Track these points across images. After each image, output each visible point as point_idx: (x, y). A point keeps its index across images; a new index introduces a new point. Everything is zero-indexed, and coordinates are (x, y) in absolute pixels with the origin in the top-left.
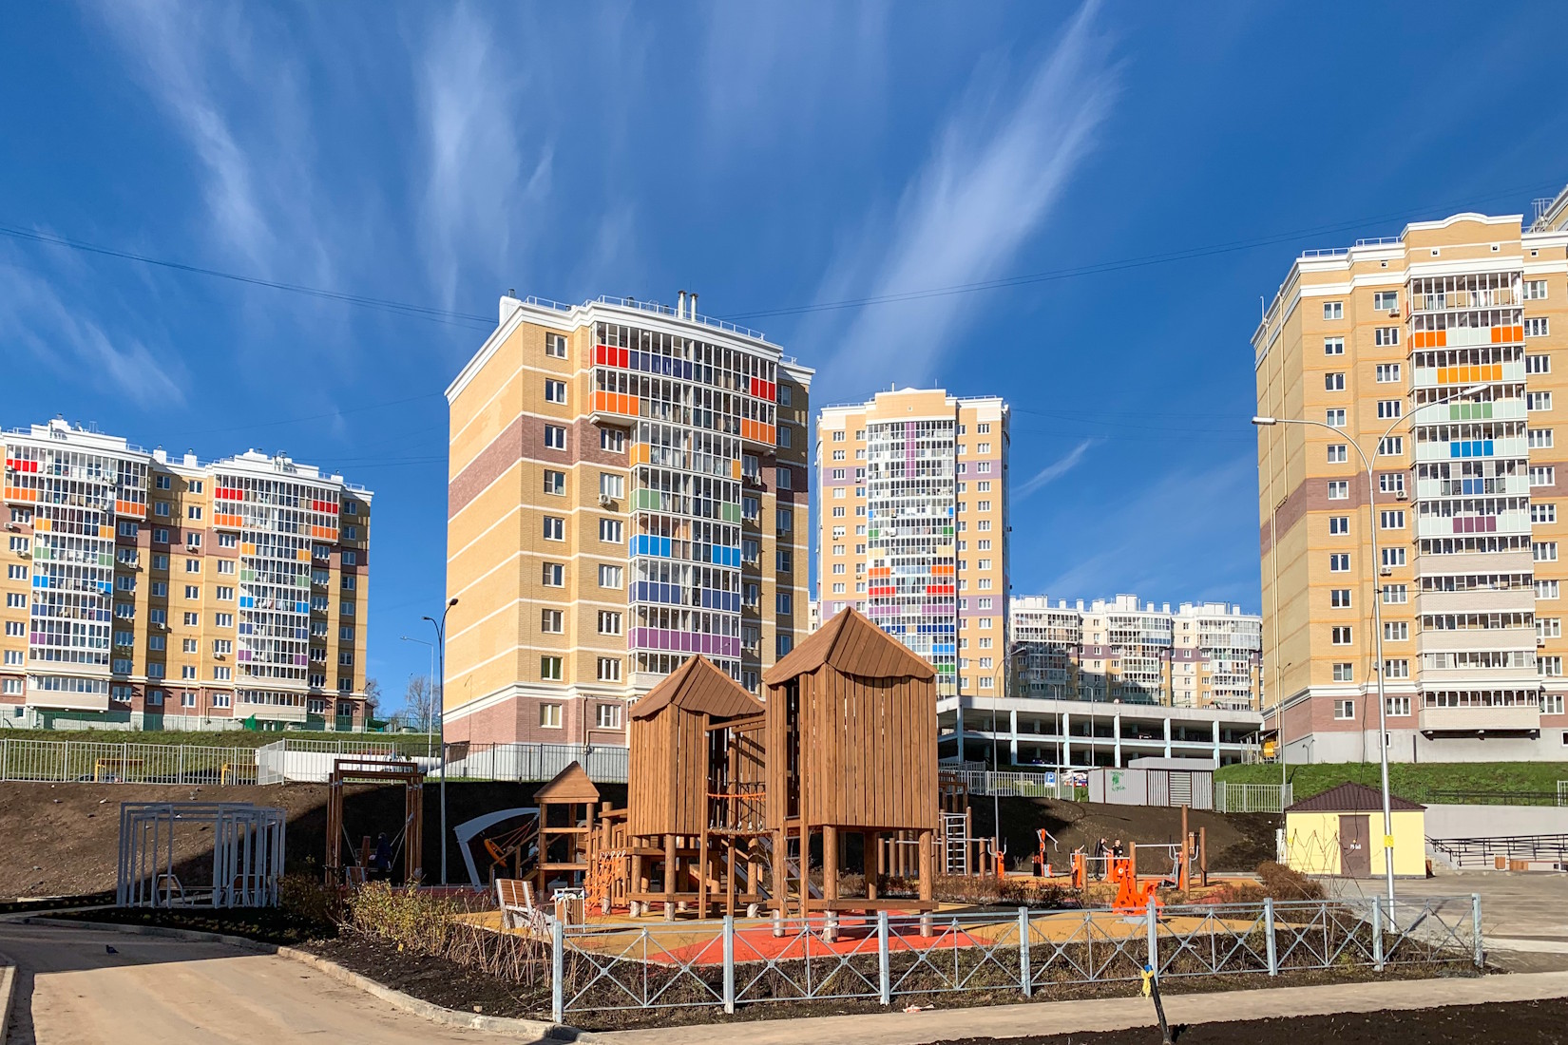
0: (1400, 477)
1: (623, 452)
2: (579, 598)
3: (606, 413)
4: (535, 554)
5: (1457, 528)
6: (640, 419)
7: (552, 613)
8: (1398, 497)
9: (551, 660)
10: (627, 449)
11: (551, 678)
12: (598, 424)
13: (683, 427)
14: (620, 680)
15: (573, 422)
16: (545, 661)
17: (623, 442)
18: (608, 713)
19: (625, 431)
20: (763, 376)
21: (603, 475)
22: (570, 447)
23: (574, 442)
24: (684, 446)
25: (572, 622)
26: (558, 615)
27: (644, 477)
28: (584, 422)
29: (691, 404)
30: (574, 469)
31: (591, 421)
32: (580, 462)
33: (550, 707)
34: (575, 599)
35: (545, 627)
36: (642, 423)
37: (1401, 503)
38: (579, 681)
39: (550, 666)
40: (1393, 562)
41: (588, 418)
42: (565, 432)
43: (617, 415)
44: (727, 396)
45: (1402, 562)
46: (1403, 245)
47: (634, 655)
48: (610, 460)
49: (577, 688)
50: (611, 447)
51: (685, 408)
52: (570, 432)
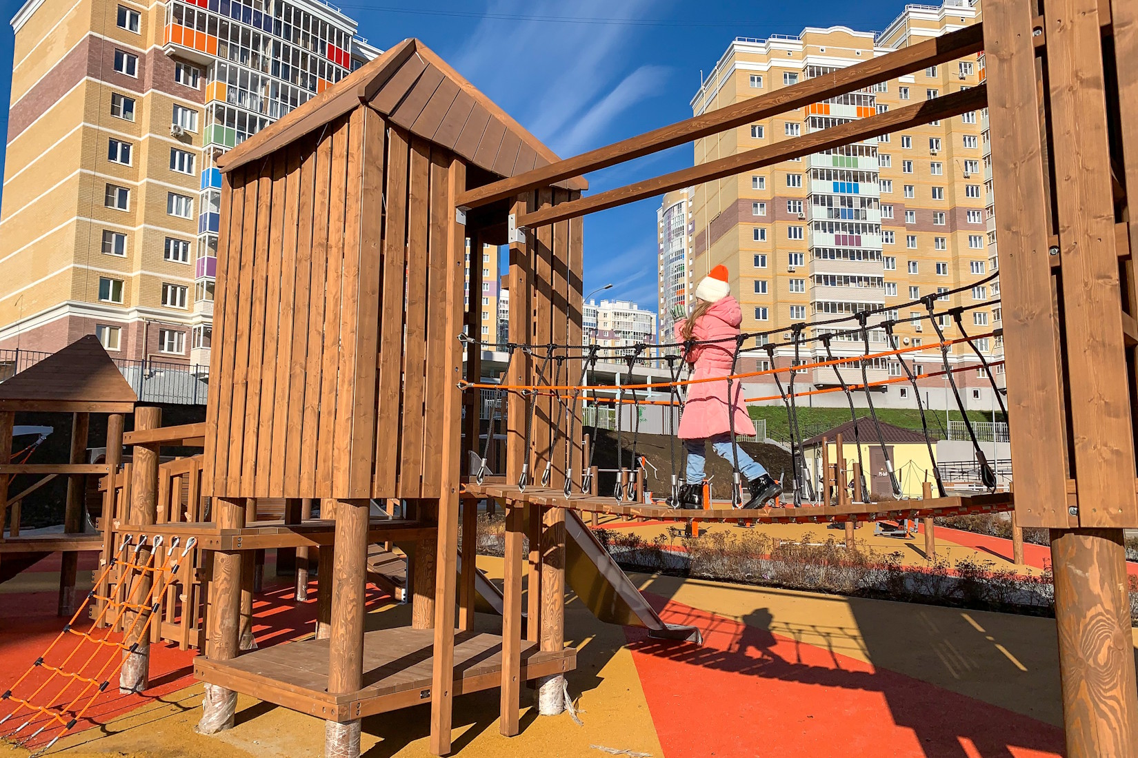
0: (800, 203)
1: (198, 88)
2: (145, 222)
3: (182, 46)
4: (98, 174)
5: (837, 243)
6: (218, 59)
7: (114, 235)
8: (799, 217)
9: (111, 282)
10: (203, 86)
11: (110, 300)
12: (173, 57)
13: (261, 75)
14: (186, 307)
15: (146, 52)
16: (104, 282)
17: (199, 80)
18: (171, 338)
19: (202, 69)
20: (339, 44)
21: (176, 107)
22: (141, 75)
23: (147, 71)
24: (261, 92)
25: (136, 247)
26: (120, 238)
27: (220, 116)
28: (156, 51)
29: (270, 55)
30: (145, 98)
31: (166, 53)
32: (152, 90)
33: (107, 329)
34: (140, 224)
35: (105, 248)
36: (220, 63)
37: (801, 222)
38: (140, 304)
39: (110, 288)
40: (796, 263)
41: (163, 49)
42: (137, 60)
43: (194, 50)
44: (305, 55)
45: (801, 264)
46: (801, 42)
47: (203, 283)
48: (184, 94)
49: (138, 311)
50: (186, 81)
51: (264, 57)
52: (143, 61)
